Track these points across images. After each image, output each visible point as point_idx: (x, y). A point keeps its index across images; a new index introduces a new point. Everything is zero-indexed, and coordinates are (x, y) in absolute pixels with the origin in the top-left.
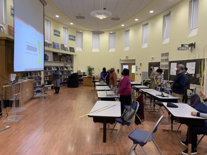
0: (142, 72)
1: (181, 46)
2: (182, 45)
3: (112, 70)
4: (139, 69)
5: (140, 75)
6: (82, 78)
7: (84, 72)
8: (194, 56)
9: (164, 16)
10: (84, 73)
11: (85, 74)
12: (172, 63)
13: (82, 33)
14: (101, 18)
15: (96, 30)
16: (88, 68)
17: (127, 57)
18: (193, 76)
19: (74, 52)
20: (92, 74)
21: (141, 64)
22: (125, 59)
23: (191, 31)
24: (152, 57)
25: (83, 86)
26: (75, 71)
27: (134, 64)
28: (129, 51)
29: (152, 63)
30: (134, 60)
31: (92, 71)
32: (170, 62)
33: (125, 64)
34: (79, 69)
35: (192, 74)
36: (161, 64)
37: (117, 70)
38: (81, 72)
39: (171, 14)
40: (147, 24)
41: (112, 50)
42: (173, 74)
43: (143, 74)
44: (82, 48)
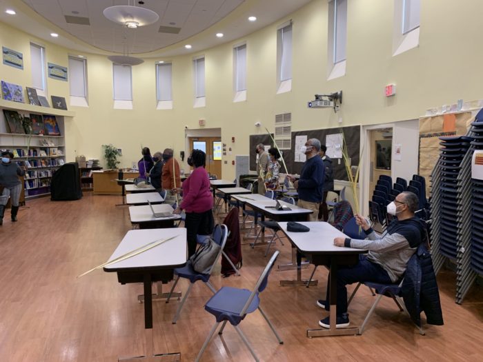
0: (237, 157)
1: (314, 98)
2: (317, 97)
3: (168, 154)
4: (230, 150)
5: (233, 163)
6: (90, 176)
7: (95, 159)
8: (340, 121)
9: (279, 31)
10: (95, 162)
11: (99, 166)
12: (297, 137)
13: (84, 61)
14: (133, 25)
15: (122, 55)
16: (104, 149)
17: (201, 122)
18: (339, 162)
19: (66, 109)
20: (117, 165)
21: (233, 139)
22: (197, 126)
23: (333, 67)
24: (257, 123)
25: (93, 195)
26: (70, 159)
27: (218, 139)
28: (205, 107)
29: (256, 136)
30: (219, 130)
31: (115, 158)
32: (294, 135)
33: (199, 139)
34: (80, 154)
35: (337, 159)
36: (276, 138)
37: (179, 154)
38: (87, 159)
39: (293, 26)
40: (244, 46)
41: (165, 105)
42: (301, 161)
43: (238, 162)
44: (86, 98)
